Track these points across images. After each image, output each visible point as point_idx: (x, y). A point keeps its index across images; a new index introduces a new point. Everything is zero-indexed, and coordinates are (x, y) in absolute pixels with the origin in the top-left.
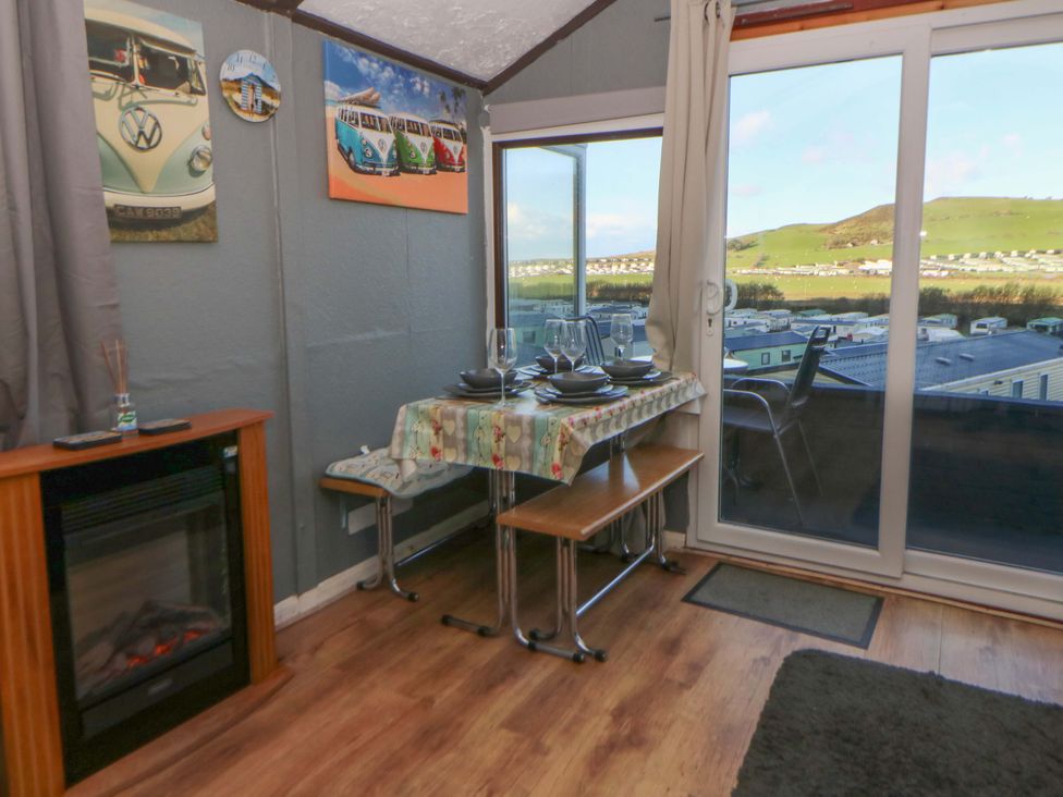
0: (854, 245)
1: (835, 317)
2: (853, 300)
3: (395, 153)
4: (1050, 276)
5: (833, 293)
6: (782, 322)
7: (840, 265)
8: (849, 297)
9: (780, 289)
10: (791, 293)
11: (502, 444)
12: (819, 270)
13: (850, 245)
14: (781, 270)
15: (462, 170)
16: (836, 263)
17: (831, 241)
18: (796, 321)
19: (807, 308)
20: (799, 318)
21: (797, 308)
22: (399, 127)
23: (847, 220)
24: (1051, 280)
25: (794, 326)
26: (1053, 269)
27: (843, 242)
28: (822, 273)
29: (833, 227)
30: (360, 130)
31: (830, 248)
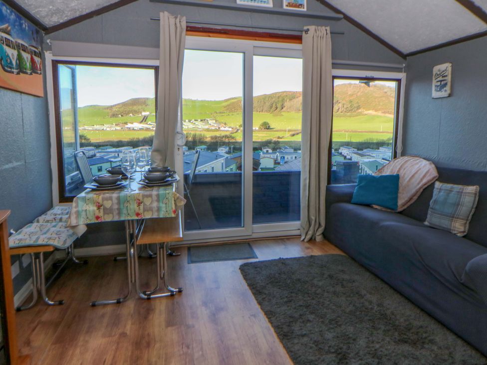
0: (122, 116)
1: (117, 149)
2: (125, 141)
3: (18, 62)
4: (200, 130)
5: (115, 138)
6: (91, 153)
7: (116, 125)
8: (123, 140)
9: (88, 137)
10: (94, 139)
11: (142, 207)
12: (106, 127)
13: (120, 116)
14: (86, 127)
15: (41, 74)
16: (114, 124)
17: (111, 114)
18: (99, 152)
19: (103, 146)
20: (100, 150)
21: (98, 146)
22: (19, 47)
23: (118, 104)
24: (201, 131)
25: (98, 155)
26: (200, 127)
27: (117, 115)
28: (108, 129)
29: (112, 107)
30: (5, 47)
31: (111, 117)
